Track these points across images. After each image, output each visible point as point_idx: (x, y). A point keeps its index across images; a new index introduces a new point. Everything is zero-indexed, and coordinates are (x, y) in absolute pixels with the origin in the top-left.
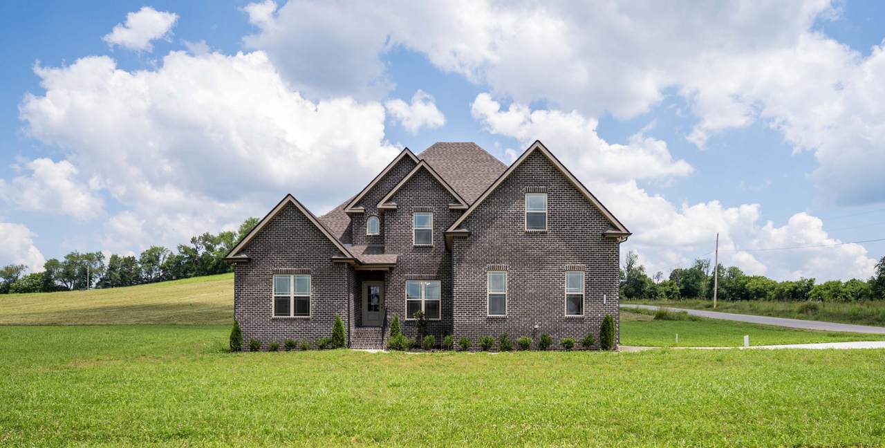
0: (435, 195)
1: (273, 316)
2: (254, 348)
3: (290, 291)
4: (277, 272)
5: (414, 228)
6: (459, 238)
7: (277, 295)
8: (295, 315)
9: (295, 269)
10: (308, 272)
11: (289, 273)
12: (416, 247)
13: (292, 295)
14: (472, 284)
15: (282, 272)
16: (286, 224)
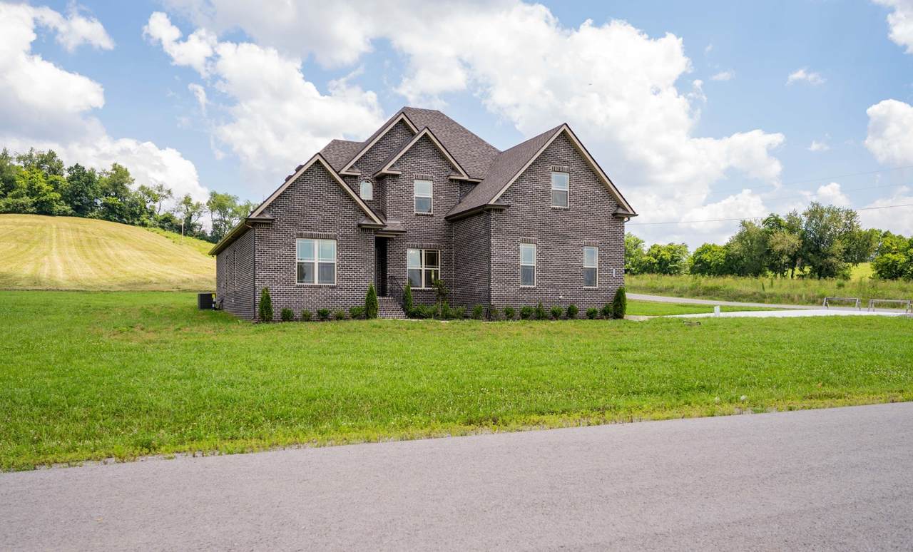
0: (433, 163)
1: (297, 283)
2: (287, 316)
3: (314, 257)
4: (301, 236)
5: (415, 196)
6: (496, 210)
7: (300, 261)
8: (319, 283)
9: (320, 233)
10: (334, 238)
11: (315, 237)
12: (417, 215)
13: (316, 261)
14: (508, 256)
15: (306, 237)
16: (311, 185)
